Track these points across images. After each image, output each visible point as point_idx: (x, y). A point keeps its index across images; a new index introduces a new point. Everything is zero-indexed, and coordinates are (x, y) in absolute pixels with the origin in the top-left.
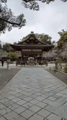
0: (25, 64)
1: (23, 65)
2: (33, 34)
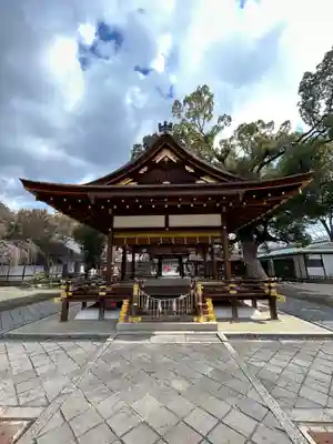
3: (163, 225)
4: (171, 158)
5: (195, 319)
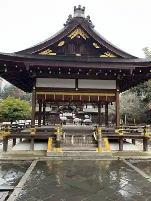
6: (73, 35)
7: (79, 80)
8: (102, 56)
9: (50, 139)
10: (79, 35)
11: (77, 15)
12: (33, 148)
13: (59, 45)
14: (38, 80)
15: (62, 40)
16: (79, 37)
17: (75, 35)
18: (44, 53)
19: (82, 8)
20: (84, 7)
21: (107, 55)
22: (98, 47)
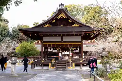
0: (48, 65)
1: (45, 68)
2: (63, 8)
3: (61, 40)
4: (64, 17)
5: (69, 68)
6: (59, 17)
7: (63, 37)
8: (73, 26)
9: (50, 64)
10: (62, 16)
11: (60, 8)
12: (43, 68)
13: (53, 22)
14: (44, 37)
15: (54, 20)
16: (62, 17)
17: (60, 17)
18: (46, 26)
19: (63, 4)
20: (64, 4)
21: (75, 25)
22: (71, 22)
